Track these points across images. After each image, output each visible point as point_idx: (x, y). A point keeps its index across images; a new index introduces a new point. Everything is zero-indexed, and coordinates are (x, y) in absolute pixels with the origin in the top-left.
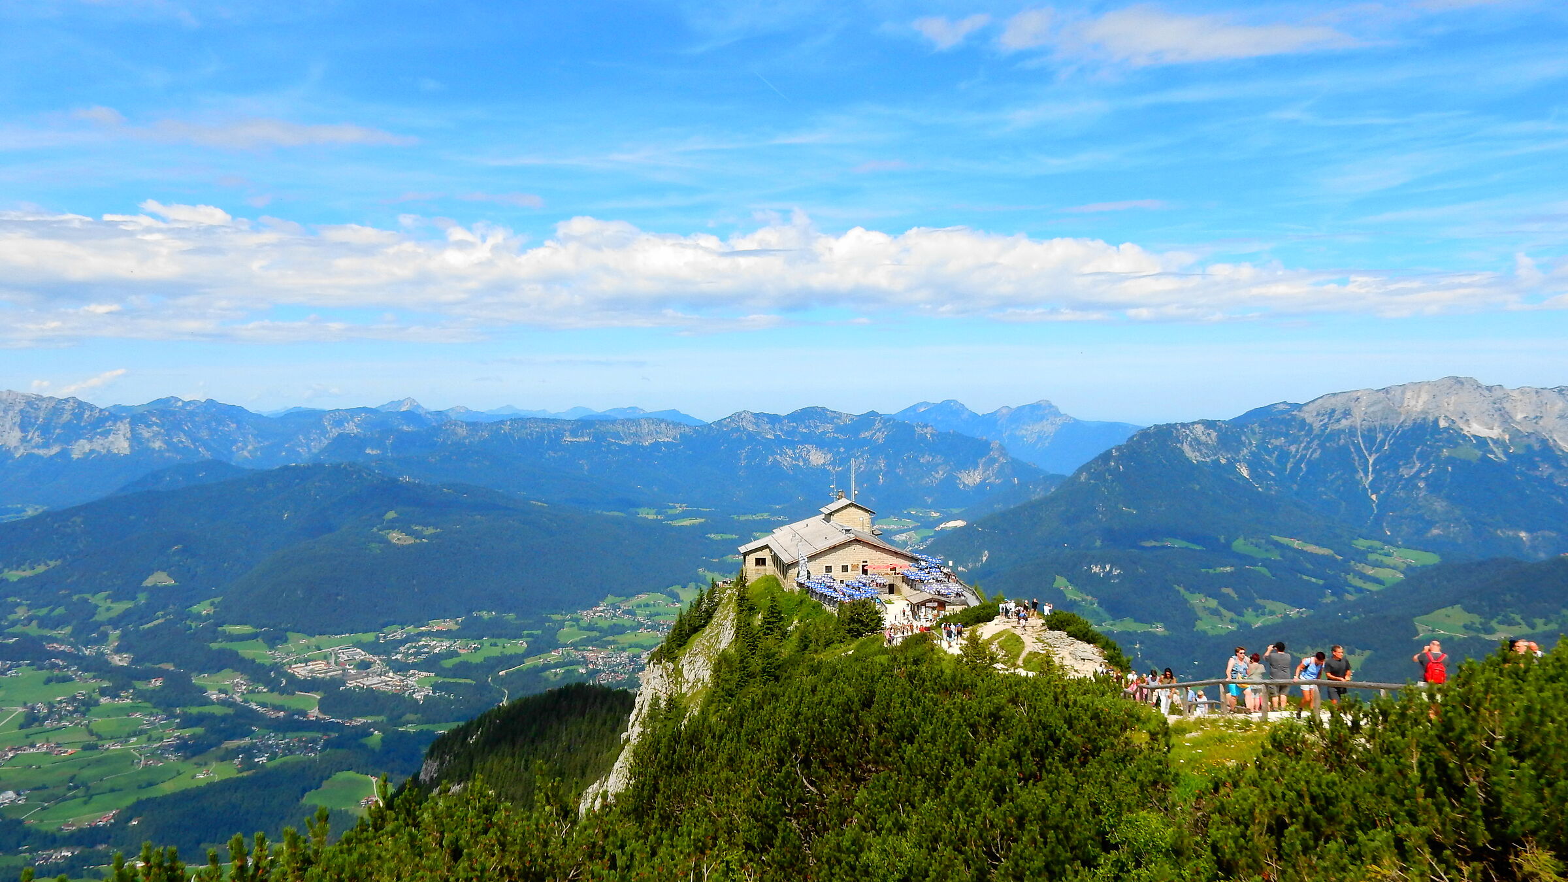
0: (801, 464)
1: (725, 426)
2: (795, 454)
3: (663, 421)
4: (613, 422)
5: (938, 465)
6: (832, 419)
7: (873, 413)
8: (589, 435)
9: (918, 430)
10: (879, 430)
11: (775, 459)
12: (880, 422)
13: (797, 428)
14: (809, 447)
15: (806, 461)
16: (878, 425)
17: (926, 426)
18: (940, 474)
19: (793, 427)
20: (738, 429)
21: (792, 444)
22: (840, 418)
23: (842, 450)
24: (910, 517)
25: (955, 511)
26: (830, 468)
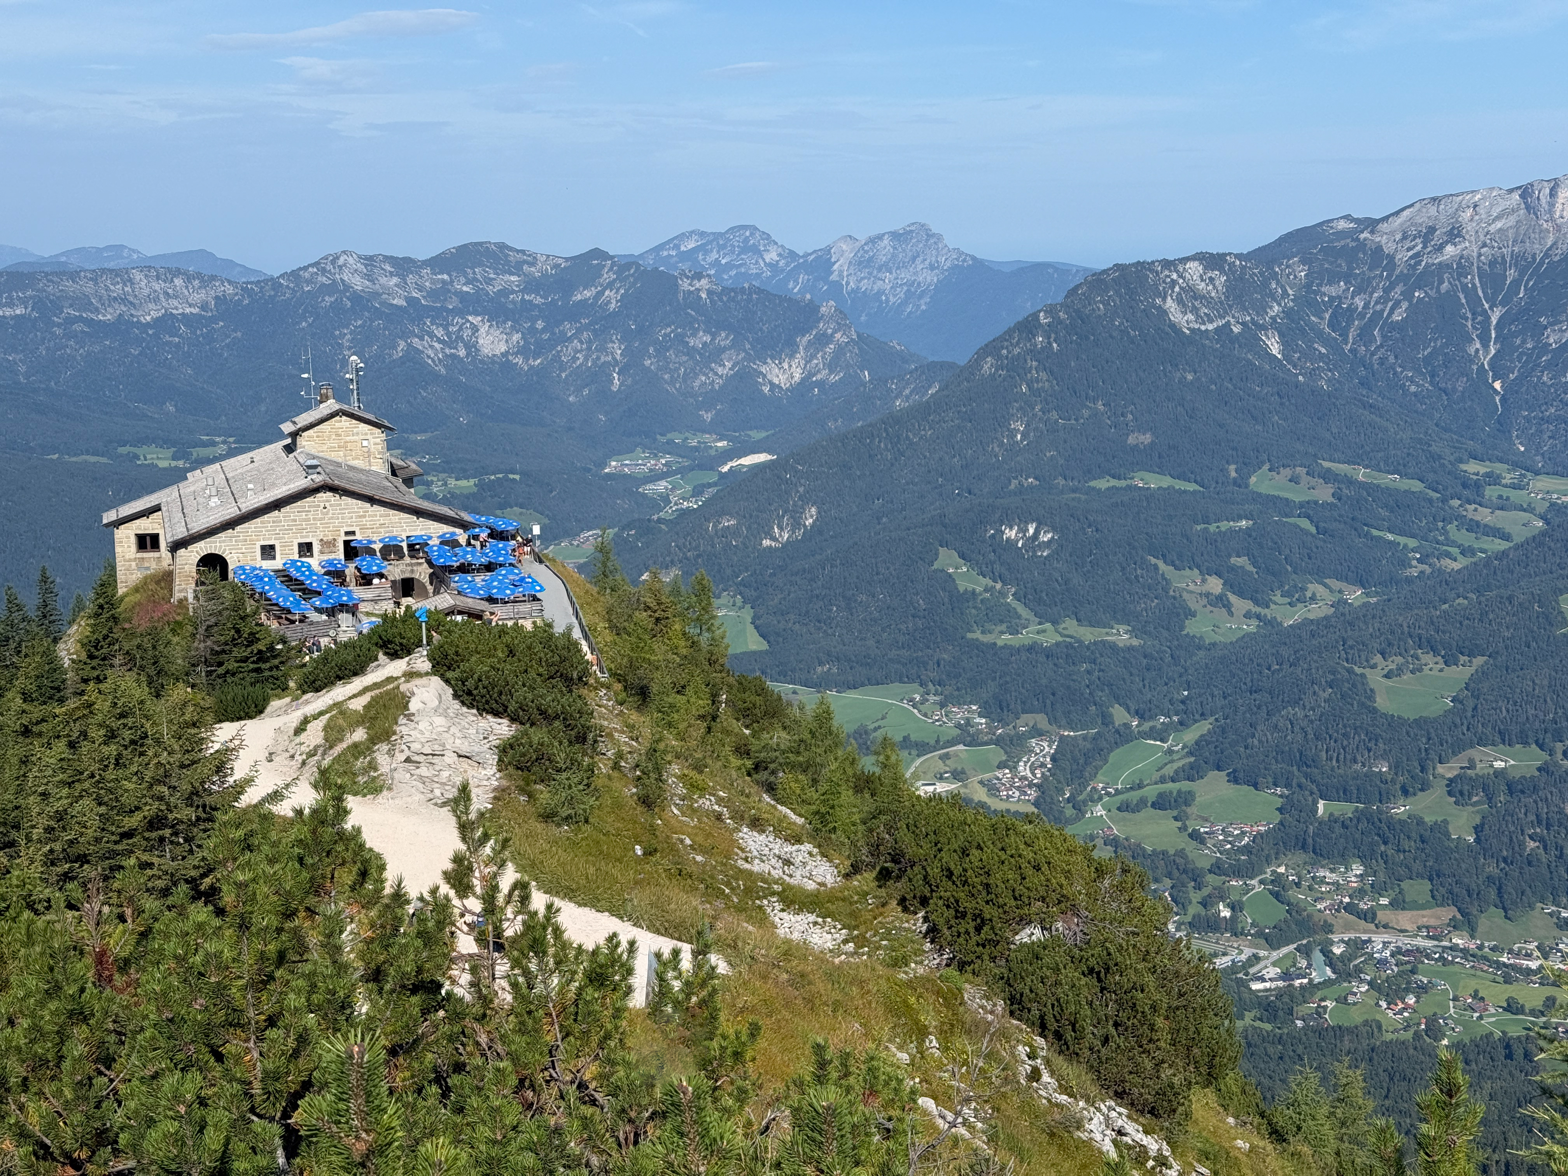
0: (462, 353)
1: (308, 282)
2: (449, 334)
3: (178, 272)
4: (74, 276)
5: (724, 350)
6: (519, 265)
7: (597, 253)
8: (24, 302)
9: (685, 285)
10: (610, 285)
11: (410, 345)
12: (611, 269)
13: (452, 282)
14: (475, 320)
15: (472, 347)
16: (607, 276)
17: (699, 276)
18: (725, 369)
19: (443, 282)
20: (331, 288)
21: (441, 315)
22: (532, 264)
23: (540, 325)
24: (670, 448)
25: (757, 435)
26: (519, 360)
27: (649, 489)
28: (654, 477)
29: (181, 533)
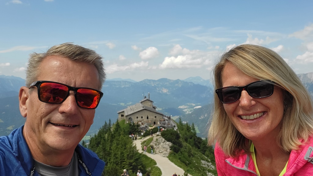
0: (161, 92)
1: (142, 83)
2: (159, 90)
3: (127, 82)
6: (168, 81)
7: (178, 80)
9: (190, 84)
10: (180, 84)
12: (180, 82)
14: (163, 88)
18: (195, 95)
19: (159, 83)
20: (145, 84)
21: (158, 87)
22: (170, 81)
23: (171, 89)
24: (187, 105)
25: (199, 104)
26: (168, 93)
27: (184, 110)
28: (185, 109)
29: (127, 115)
